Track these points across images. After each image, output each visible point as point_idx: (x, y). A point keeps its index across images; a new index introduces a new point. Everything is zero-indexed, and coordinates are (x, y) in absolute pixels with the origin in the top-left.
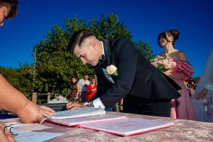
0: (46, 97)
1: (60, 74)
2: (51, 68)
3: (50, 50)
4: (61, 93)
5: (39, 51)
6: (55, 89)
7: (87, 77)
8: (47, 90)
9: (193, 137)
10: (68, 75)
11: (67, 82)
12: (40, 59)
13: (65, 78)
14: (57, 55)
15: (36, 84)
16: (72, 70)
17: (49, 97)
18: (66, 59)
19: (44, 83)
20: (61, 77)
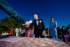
5: (2, 21)
8: (3, 30)
17: (3, 32)
19: (2, 29)
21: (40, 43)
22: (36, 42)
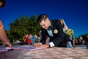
0: (13, 41)
2: (15, 31)
4: (18, 40)
5: (11, 26)
6: (16, 38)
7: (28, 34)
8: (13, 39)
10: (21, 34)
11: (21, 36)
12: (11, 28)
14: (18, 27)
15: (10, 37)
18: (21, 28)
20: (19, 34)
21: (63, 56)
22: (56, 54)
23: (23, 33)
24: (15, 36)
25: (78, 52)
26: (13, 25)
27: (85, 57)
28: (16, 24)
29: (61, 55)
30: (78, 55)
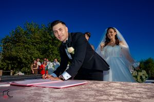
0: (9, 74)
1: (20, 58)
2: (14, 53)
3: (14, 42)
4: (20, 70)
5: (6, 43)
6: (16, 68)
8: (9, 68)
9: (95, 87)
10: (26, 59)
11: (25, 63)
12: (5, 48)
13: (24, 60)
14: (19, 46)
15: (2, 65)
16: (29, 56)
18: (25, 48)
19: (8, 64)
20: (21, 60)
23: (31, 57)
24: (14, 64)
25: (133, 89)
26: (9, 42)
27: (149, 98)
28: (15, 40)
29: (97, 96)
30: (135, 95)
